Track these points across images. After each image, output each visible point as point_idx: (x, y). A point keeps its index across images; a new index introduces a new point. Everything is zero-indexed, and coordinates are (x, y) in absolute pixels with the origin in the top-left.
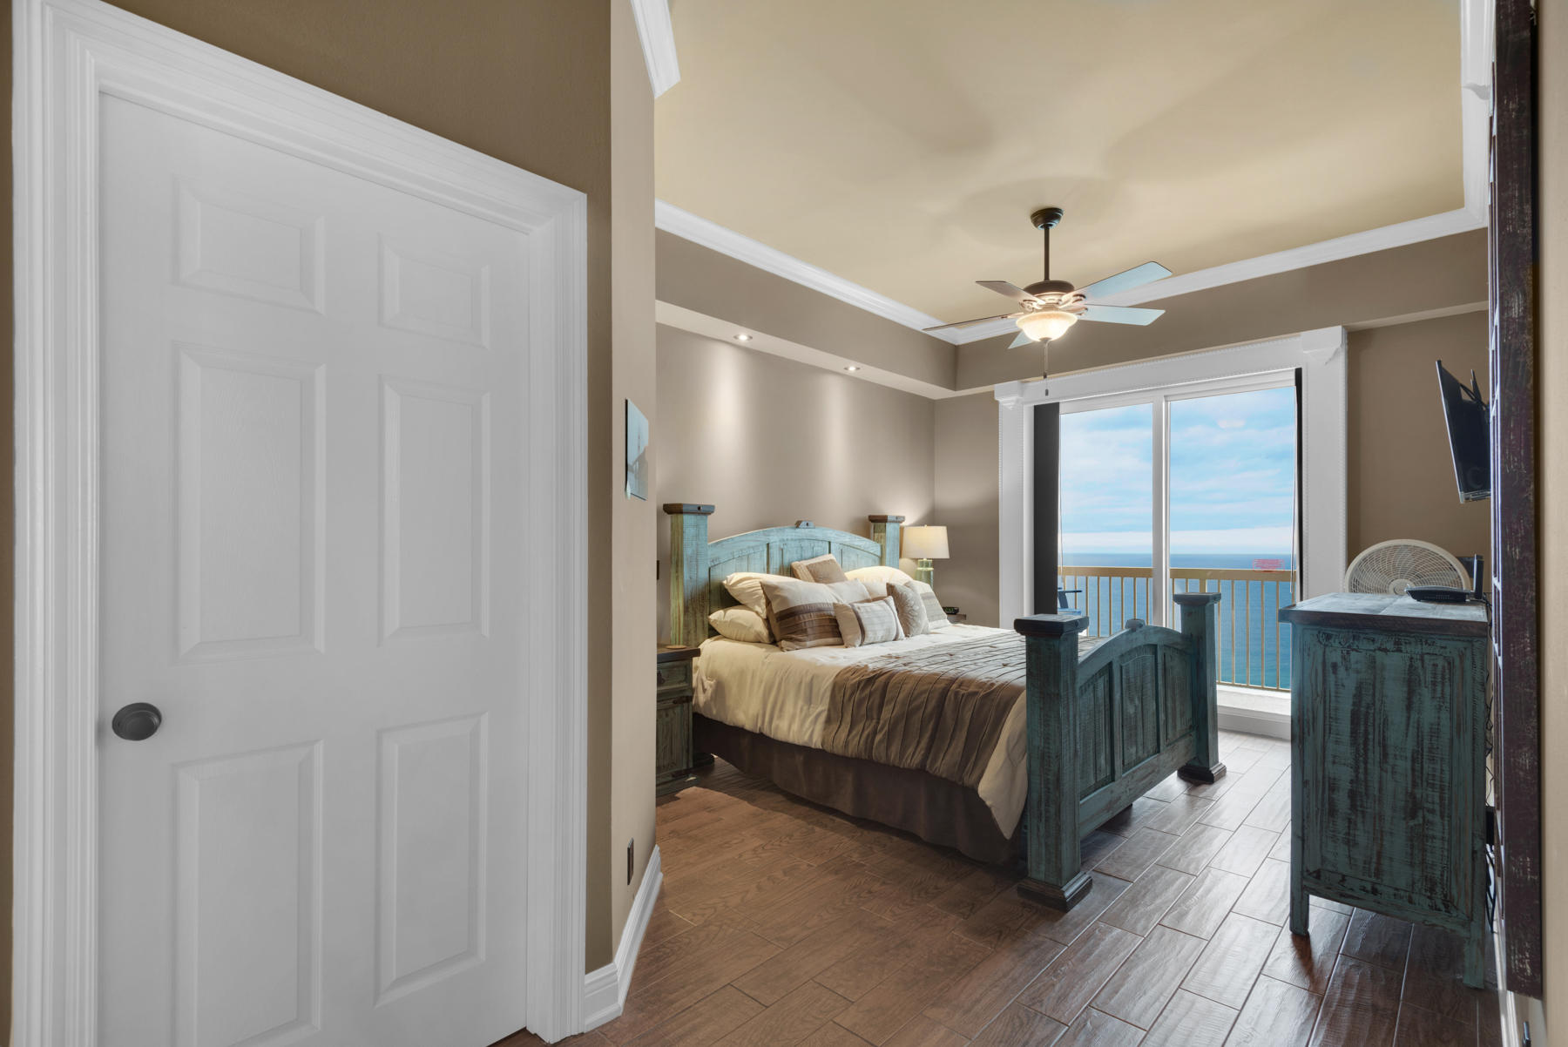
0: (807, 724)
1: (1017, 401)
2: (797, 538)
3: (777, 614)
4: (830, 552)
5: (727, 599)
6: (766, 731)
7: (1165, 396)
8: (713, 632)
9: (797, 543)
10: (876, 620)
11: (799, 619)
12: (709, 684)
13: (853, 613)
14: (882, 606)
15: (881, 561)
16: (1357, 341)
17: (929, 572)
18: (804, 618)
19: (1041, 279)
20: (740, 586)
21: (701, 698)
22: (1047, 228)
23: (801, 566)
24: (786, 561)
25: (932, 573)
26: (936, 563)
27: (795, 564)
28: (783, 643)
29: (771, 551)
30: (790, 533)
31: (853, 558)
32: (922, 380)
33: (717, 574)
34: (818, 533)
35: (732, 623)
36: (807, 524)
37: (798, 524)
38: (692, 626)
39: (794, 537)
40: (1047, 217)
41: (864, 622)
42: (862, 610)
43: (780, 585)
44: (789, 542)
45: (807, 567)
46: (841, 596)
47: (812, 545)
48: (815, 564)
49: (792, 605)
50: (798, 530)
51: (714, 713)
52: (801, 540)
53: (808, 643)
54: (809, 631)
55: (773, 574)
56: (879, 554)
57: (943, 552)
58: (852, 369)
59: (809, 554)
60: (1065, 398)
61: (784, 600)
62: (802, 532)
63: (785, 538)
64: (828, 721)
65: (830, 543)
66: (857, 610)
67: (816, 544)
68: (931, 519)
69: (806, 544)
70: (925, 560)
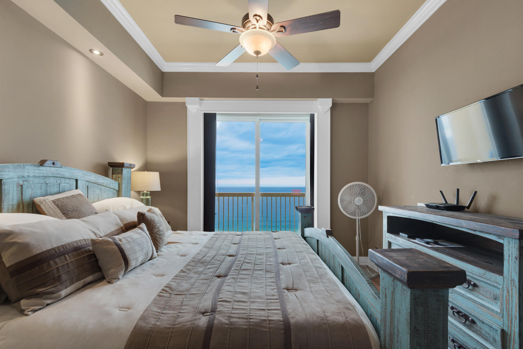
1: (198, 109)
2: (41, 175)
4: (77, 188)
9: (42, 181)
10: (137, 248)
11: (49, 266)
14: (139, 233)
15: (119, 194)
17: (148, 199)
18: (56, 264)
23: (45, 201)
24: (26, 197)
25: (150, 199)
26: (152, 193)
27: (37, 200)
29: (5, 187)
30: (31, 171)
31: (97, 191)
34: (65, 172)
36: (53, 164)
37: (42, 163)
39: (37, 175)
41: (127, 252)
42: (124, 241)
43: (16, 230)
44: (31, 179)
45: (54, 202)
46: (98, 229)
47: (59, 182)
48: (63, 198)
49: (36, 251)
50: (41, 168)
52: (45, 177)
54: (64, 277)
55: (8, 212)
56: (117, 188)
57: (157, 187)
58: (96, 52)
59: (56, 190)
61: (25, 247)
62: (45, 170)
63: (26, 174)
65: (77, 180)
66: (119, 242)
67: (63, 180)
69: (51, 181)
70: (145, 192)
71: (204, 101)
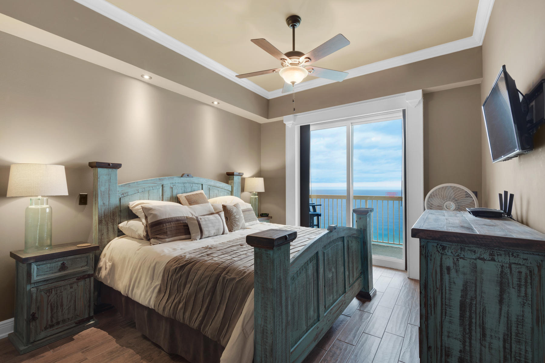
0: (149, 293)
1: (293, 124)
2: (182, 182)
3: (150, 223)
4: (202, 189)
5: (131, 215)
6: (130, 296)
7: (351, 123)
8: (120, 234)
9: (182, 185)
10: (210, 225)
11: (163, 226)
12: (109, 264)
13: (197, 222)
14: (216, 217)
15: (232, 193)
16: (427, 97)
17: (256, 198)
18: (166, 226)
19: (291, 50)
20: (137, 207)
21: (103, 273)
22: (294, 27)
23: (182, 197)
24: (174, 194)
25: (257, 198)
26: (259, 194)
27: (179, 195)
28: (152, 240)
29: (165, 189)
30: (177, 180)
31: (216, 192)
32: (254, 113)
33: (124, 202)
34: (195, 180)
35: (129, 229)
36: (188, 176)
37: (182, 176)
38: (105, 231)
39: (180, 182)
40: (294, 20)
41: (202, 226)
42: (203, 220)
43: (154, 208)
44: (177, 184)
45: (185, 197)
46: (195, 212)
47: (191, 186)
48: (190, 195)
49: (159, 218)
50: (182, 178)
51: (108, 283)
52: (184, 183)
53: (167, 240)
54: (169, 233)
55: (166, 201)
56: (230, 190)
57: (262, 189)
58: (216, 103)
59: (190, 190)
60: (312, 122)
61: (155, 216)
62: (184, 179)
63: (174, 182)
64: (160, 291)
65: (202, 185)
66: (200, 220)
67: (194, 185)
68: (259, 174)
69: (187, 185)
70: (254, 192)
71: (298, 117)
